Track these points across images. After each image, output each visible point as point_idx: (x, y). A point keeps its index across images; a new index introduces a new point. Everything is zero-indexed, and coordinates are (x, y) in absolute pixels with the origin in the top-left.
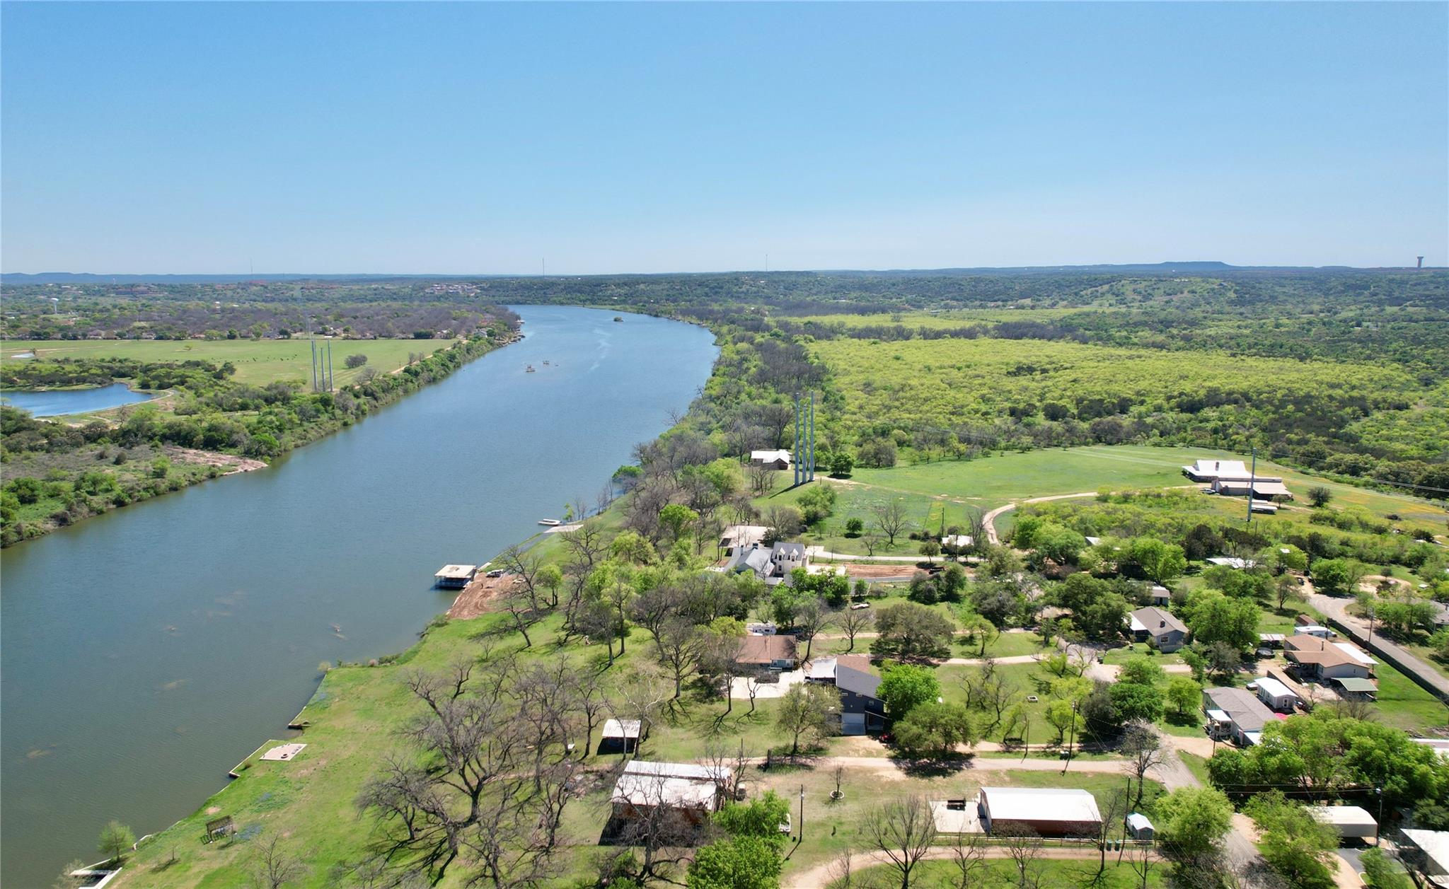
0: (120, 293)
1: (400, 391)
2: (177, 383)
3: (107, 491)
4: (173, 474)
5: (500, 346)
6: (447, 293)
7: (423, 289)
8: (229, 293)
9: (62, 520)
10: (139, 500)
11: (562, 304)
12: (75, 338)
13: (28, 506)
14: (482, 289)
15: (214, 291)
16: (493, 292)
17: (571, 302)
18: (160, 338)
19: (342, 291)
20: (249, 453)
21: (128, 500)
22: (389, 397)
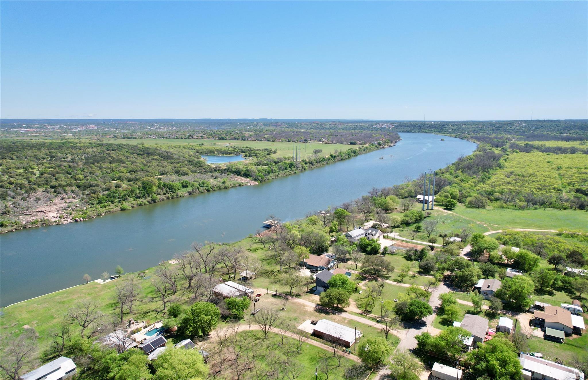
0: (273, 125)
1: (325, 163)
2: (254, 156)
3: (207, 186)
4: (228, 184)
5: (381, 148)
6: (381, 127)
7: (372, 125)
8: (305, 126)
9: (190, 193)
10: (214, 190)
11: (426, 133)
12: (245, 140)
13: (185, 188)
14: (395, 126)
15: (301, 125)
16: (398, 128)
17: (431, 132)
18: (268, 141)
19: (344, 126)
20: (256, 180)
21: (211, 190)
22: (319, 165)
